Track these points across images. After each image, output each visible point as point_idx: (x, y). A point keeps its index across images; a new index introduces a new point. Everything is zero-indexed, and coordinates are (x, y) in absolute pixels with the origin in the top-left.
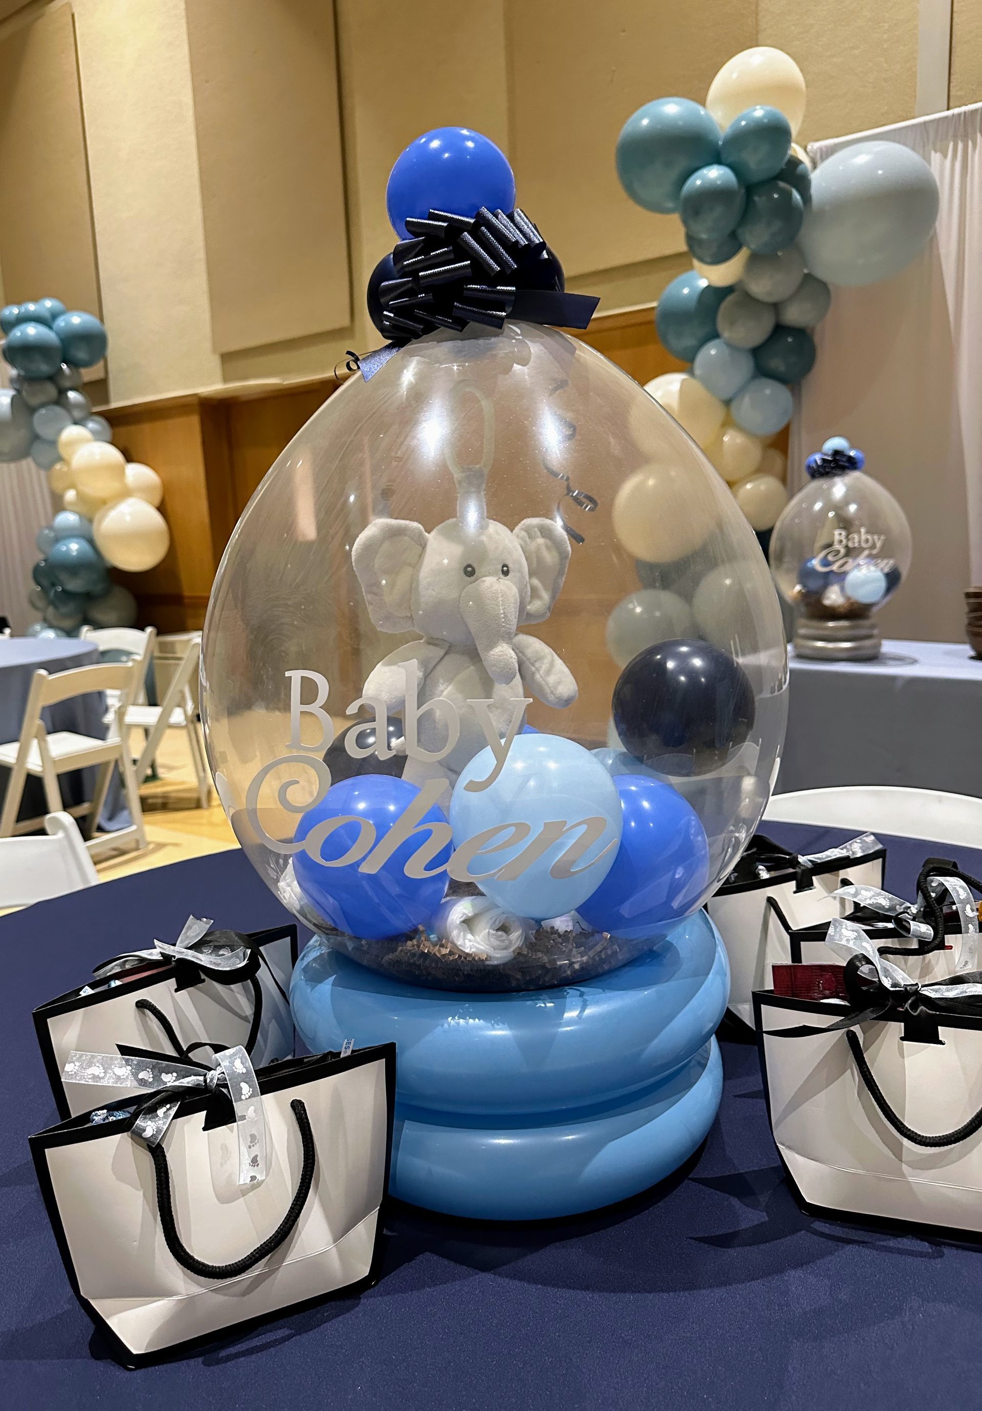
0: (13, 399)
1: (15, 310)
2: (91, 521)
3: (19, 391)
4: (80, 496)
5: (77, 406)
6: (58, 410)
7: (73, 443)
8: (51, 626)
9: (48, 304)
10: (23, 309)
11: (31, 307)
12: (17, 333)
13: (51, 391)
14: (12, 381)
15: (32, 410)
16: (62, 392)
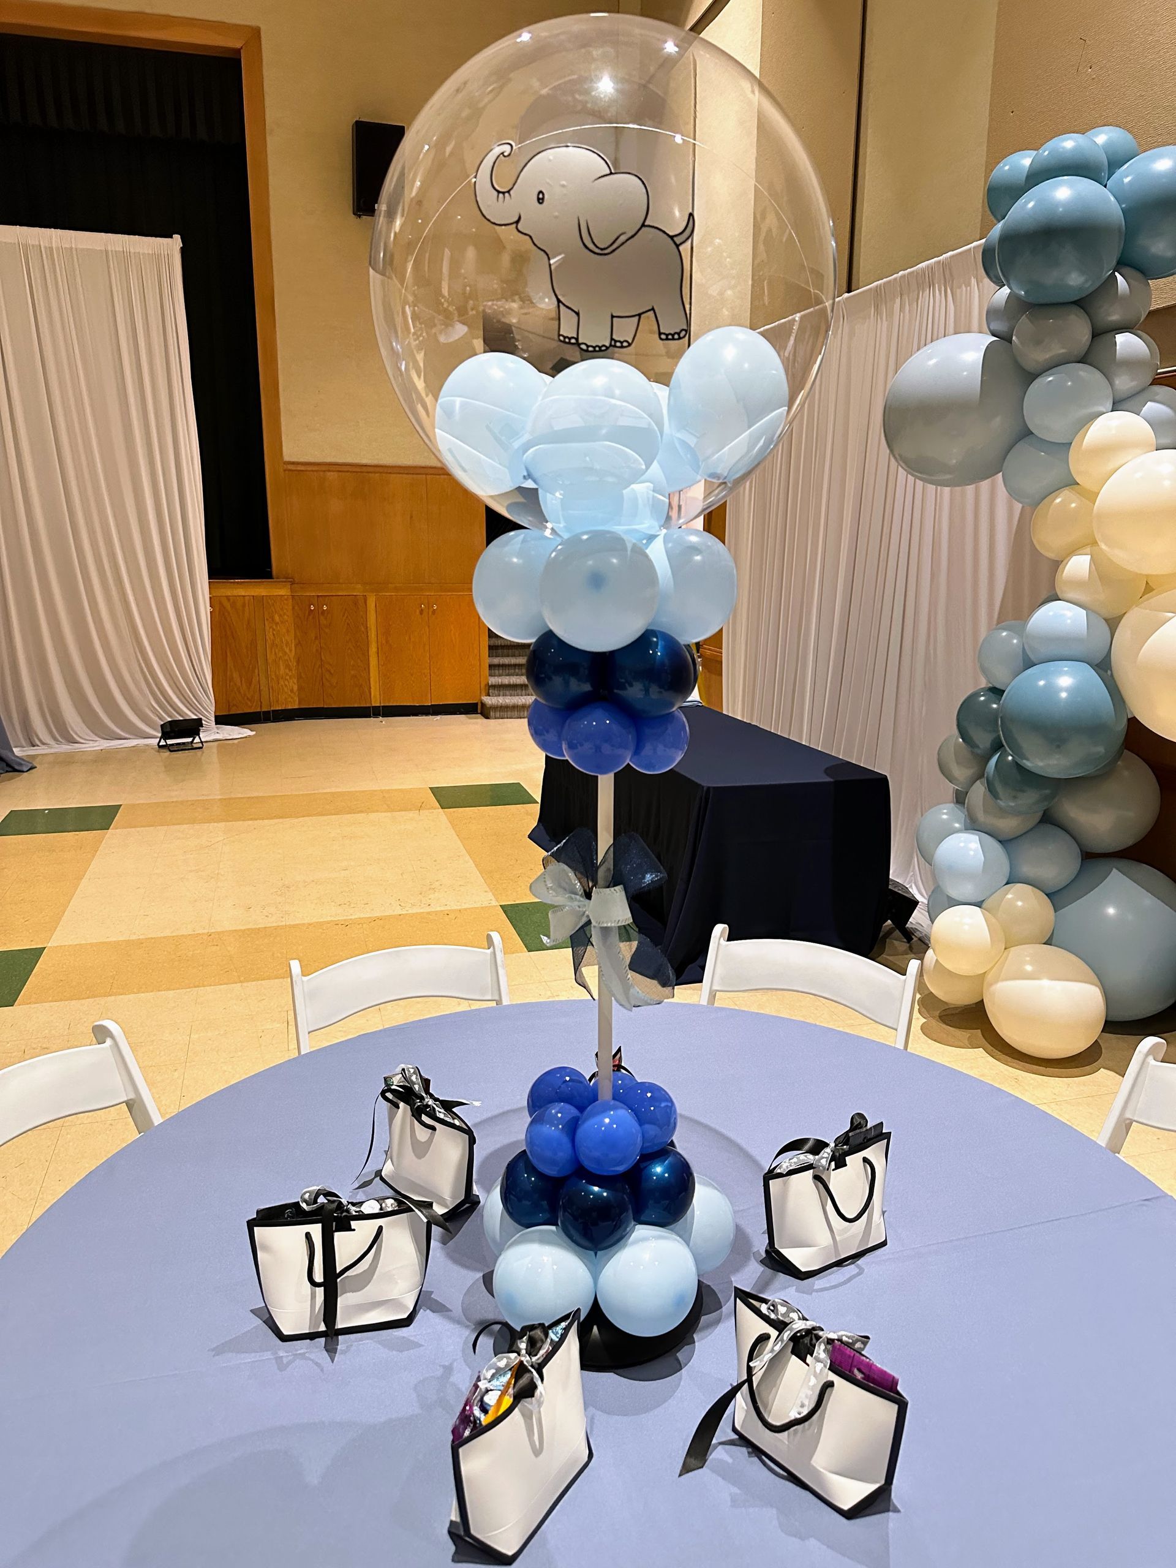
0: (989, 350)
1: (1025, 161)
2: (1113, 624)
3: (1004, 338)
4: (1102, 571)
5: (1131, 364)
6: (1085, 373)
7: (1108, 449)
8: (972, 825)
9: (1102, 137)
10: (1045, 152)
11: (1068, 143)
12: (1027, 206)
13: (1079, 330)
14: (992, 314)
15: (1030, 377)
16: (1102, 334)
